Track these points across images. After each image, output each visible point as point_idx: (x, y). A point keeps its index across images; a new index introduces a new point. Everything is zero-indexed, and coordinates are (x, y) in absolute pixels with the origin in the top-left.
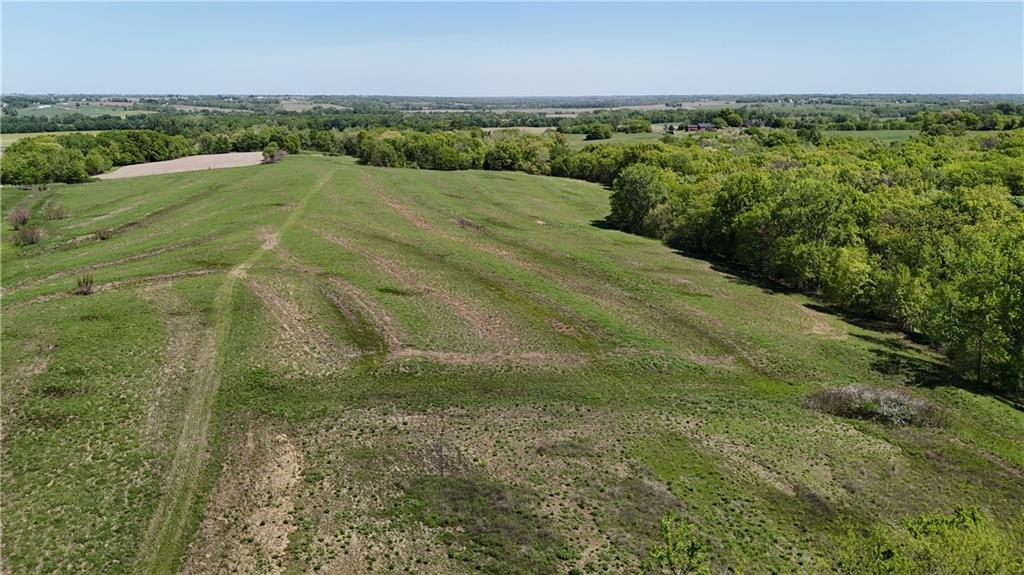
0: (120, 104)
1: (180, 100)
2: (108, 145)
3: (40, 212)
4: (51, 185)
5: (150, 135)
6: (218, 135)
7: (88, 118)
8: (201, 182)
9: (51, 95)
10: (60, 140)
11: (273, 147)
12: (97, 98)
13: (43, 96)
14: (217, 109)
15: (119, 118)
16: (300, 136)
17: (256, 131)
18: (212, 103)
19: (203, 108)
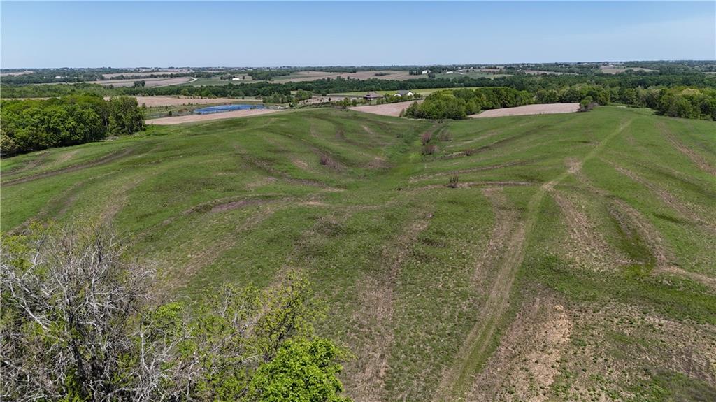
0: (491, 70)
1: (529, 67)
2: (480, 96)
3: (437, 136)
4: (446, 120)
5: (506, 90)
6: (550, 91)
7: (472, 79)
8: (533, 122)
9: (454, 65)
10: (455, 93)
11: (589, 100)
12: (478, 67)
13: (450, 66)
14: (552, 73)
15: (490, 79)
16: (611, 92)
17: (578, 88)
18: (550, 68)
19: (543, 72)
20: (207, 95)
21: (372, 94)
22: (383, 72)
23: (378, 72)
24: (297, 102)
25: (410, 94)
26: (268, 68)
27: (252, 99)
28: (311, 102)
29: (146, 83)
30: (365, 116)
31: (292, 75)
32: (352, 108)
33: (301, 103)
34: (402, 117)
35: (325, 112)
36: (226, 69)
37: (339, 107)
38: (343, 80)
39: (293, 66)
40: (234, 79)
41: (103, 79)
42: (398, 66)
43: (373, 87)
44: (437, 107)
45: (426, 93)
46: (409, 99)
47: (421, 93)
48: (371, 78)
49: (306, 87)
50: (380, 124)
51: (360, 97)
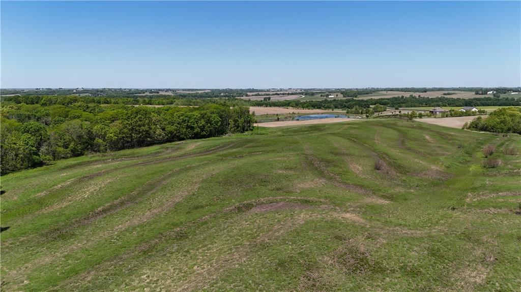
3: (502, 149)
4: (510, 134)
20: (308, 107)
21: (438, 109)
22: (450, 92)
23: (446, 92)
24: (373, 113)
25: (474, 109)
26: (356, 89)
27: (340, 111)
28: (385, 113)
29: (271, 98)
30: (428, 127)
31: (373, 94)
32: (418, 120)
33: (376, 114)
34: (465, 129)
35: (393, 122)
36: (327, 89)
37: (406, 118)
38: (415, 97)
39: (376, 87)
40: (330, 96)
41: (247, 95)
42: (465, 88)
43: (440, 103)
44: (501, 122)
45: (490, 109)
46: (474, 114)
47: (486, 110)
48: (440, 97)
49: (384, 103)
50: (443, 134)
51: (428, 111)
